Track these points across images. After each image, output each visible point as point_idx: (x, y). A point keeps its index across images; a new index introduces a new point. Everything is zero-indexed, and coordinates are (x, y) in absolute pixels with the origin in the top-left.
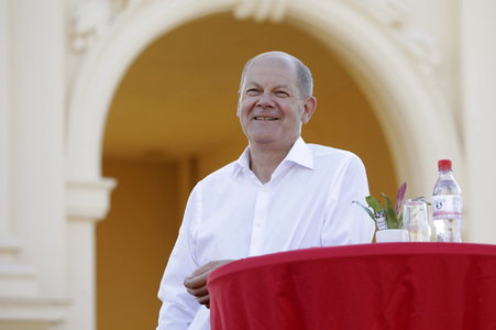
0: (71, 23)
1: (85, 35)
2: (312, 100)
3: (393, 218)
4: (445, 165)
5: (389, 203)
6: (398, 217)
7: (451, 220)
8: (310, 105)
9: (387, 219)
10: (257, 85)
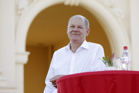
0: (17, 6)
1: (21, 10)
2: (89, 29)
3: (110, 63)
4: (125, 48)
5: (109, 59)
6: (112, 63)
7: (127, 64)
8: (88, 31)
9: (109, 64)
10: (73, 25)
